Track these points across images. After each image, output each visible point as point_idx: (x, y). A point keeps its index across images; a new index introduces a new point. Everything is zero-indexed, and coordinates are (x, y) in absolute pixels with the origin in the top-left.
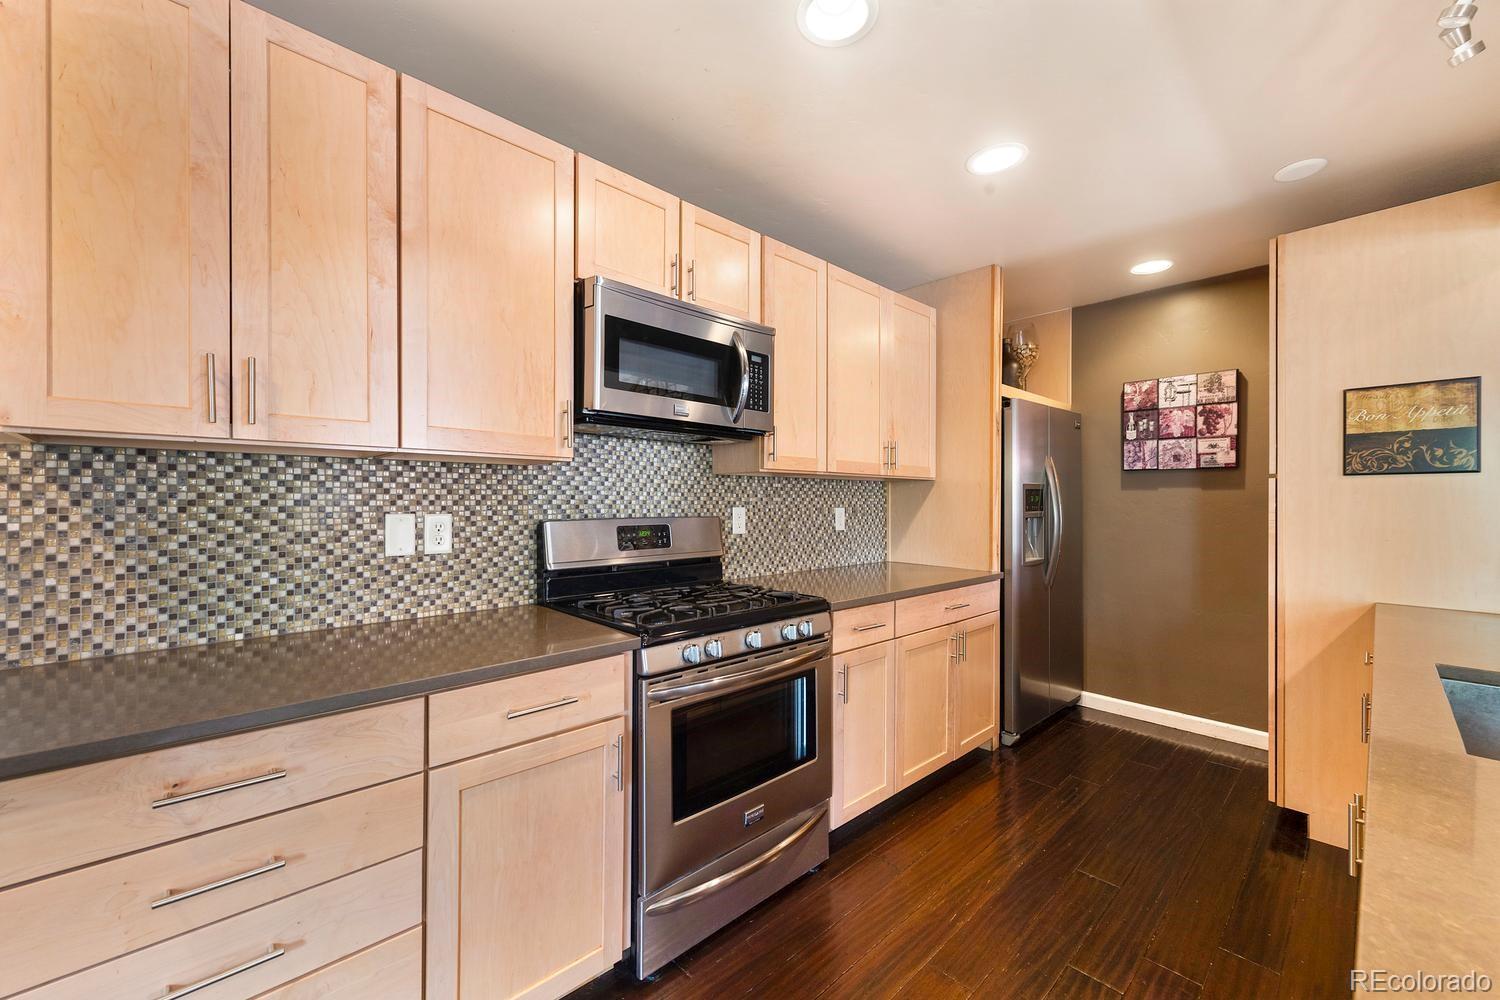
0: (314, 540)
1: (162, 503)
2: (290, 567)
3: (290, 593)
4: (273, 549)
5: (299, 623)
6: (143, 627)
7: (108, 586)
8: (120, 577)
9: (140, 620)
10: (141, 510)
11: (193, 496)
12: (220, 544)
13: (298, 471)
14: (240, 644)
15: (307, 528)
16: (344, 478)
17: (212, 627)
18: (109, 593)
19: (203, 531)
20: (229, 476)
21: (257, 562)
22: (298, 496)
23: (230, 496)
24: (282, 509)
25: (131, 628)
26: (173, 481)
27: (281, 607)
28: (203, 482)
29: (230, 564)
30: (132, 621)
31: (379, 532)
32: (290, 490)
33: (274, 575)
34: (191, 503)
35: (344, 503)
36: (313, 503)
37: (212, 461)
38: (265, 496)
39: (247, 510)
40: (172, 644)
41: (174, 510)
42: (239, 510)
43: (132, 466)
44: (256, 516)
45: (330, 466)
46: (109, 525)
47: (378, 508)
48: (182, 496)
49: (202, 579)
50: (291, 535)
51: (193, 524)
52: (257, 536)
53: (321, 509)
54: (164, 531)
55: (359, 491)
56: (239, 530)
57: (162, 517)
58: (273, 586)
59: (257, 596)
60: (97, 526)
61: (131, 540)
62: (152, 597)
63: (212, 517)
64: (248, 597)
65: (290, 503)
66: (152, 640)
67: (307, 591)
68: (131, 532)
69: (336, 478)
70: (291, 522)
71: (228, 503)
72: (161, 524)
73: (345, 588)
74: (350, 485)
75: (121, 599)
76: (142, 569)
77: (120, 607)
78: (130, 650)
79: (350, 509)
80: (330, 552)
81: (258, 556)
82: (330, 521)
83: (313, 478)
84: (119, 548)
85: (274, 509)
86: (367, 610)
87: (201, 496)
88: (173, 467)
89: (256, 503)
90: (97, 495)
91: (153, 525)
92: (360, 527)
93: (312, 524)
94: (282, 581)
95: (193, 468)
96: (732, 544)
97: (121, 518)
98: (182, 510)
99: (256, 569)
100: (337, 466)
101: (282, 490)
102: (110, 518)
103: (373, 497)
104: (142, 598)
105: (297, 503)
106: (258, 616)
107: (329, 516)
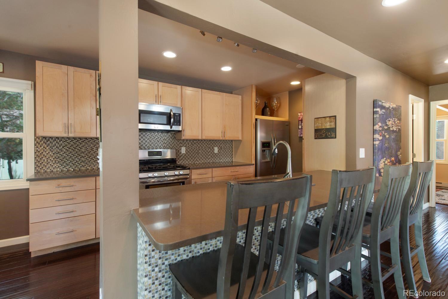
0: (85, 153)
1: (60, 146)
2: (81, 158)
3: (81, 162)
4: (78, 154)
5: (82, 168)
6: (57, 167)
7: (52, 160)
8: (54, 158)
9: (57, 165)
10: (57, 148)
11: (65, 145)
12: (69, 153)
13: (82, 141)
14: (72, 171)
15: (84, 151)
16: (90, 142)
17: (68, 167)
18: (52, 161)
19: (66, 151)
20: (70, 142)
21: (75, 157)
22: (82, 145)
23: (71, 145)
24: (79, 147)
25: (55, 167)
26: (61, 143)
27: (79, 165)
28: (66, 143)
29: (71, 157)
30: (55, 166)
31: (97, 152)
32: (81, 144)
33: (78, 159)
34: (64, 146)
35: (90, 146)
36: (85, 146)
37: (68, 139)
38: (76, 145)
39: (73, 147)
40: (62, 170)
41: (62, 147)
42: (72, 147)
43: (55, 140)
44: (75, 149)
45: (88, 139)
46: (52, 150)
47: (97, 147)
48: (63, 145)
49: (66, 159)
50: (81, 152)
51: (65, 150)
52: (75, 152)
53: (86, 147)
54: (60, 151)
55: (93, 144)
56: (72, 151)
57: (60, 149)
58: (78, 161)
59: (75, 162)
60: (50, 150)
61: (55, 152)
62: (59, 162)
63: (68, 149)
64: (74, 163)
65: (81, 146)
66: (59, 169)
67: (84, 162)
68: (55, 151)
69: (89, 142)
70: (81, 150)
71: (70, 146)
72: (60, 150)
73: (91, 162)
74: (92, 143)
75: (54, 162)
76: (57, 157)
77: (54, 163)
78: (55, 170)
79: (92, 147)
80: (88, 155)
81: (75, 156)
82: (88, 150)
83: (85, 142)
84: (54, 154)
85: (78, 147)
86: (95, 166)
87: (66, 145)
88: (61, 140)
89: (75, 146)
90: (50, 145)
91: (59, 150)
92: (93, 151)
93: (85, 150)
94: (79, 160)
95: (65, 140)
96: (181, 156)
97: (54, 149)
98: (63, 147)
99: (75, 158)
100: (89, 140)
101: (79, 144)
102: (52, 149)
103: (96, 145)
104: (57, 162)
105: (82, 146)
106: (75, 166)
107: (88, 149)
